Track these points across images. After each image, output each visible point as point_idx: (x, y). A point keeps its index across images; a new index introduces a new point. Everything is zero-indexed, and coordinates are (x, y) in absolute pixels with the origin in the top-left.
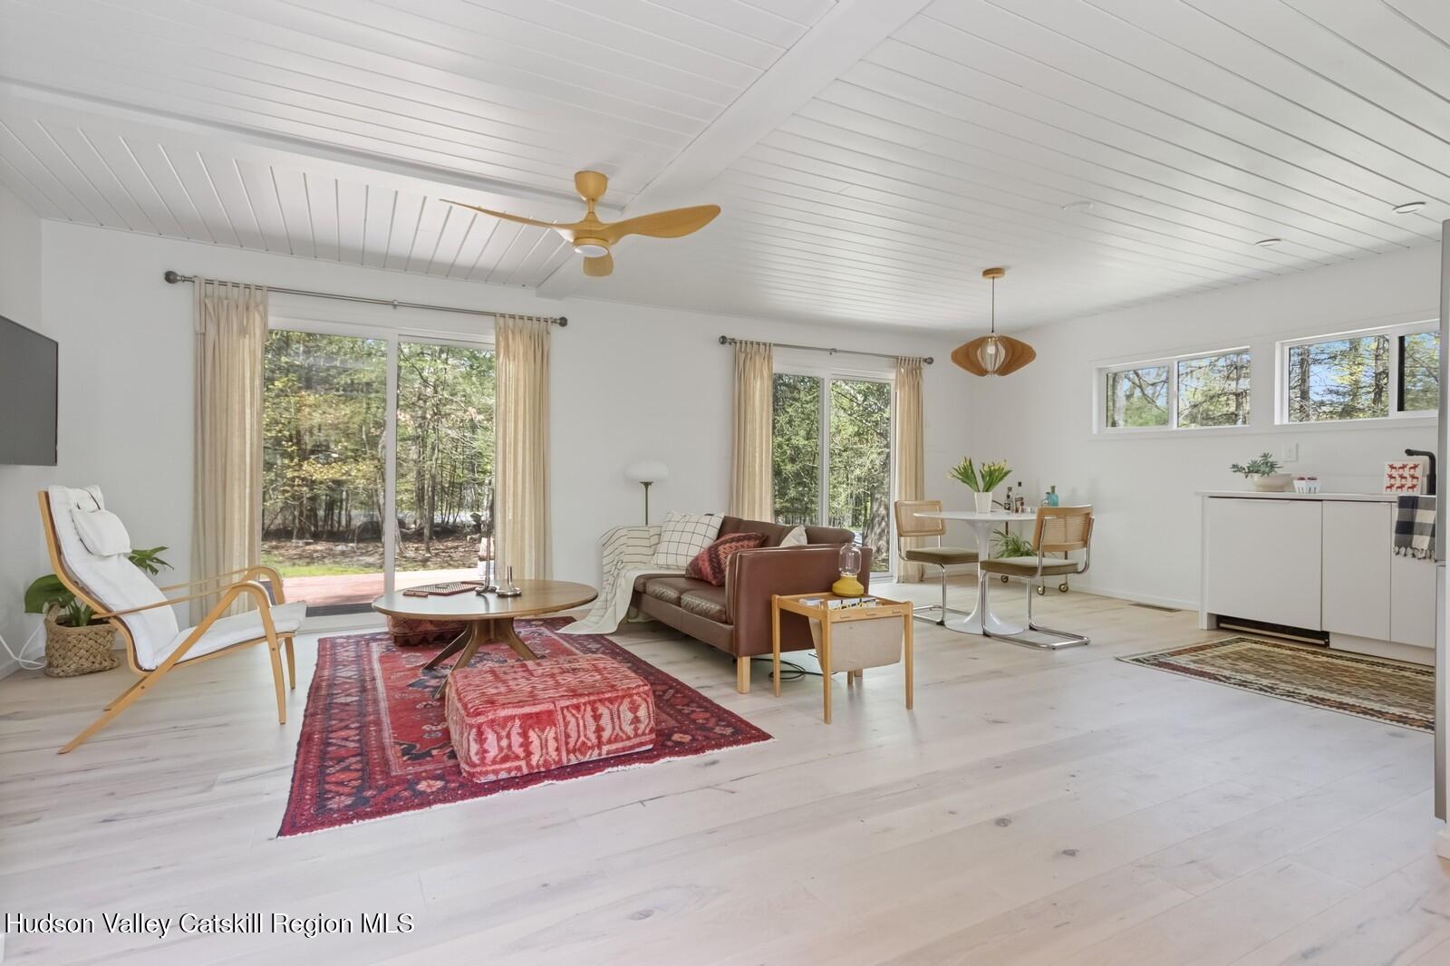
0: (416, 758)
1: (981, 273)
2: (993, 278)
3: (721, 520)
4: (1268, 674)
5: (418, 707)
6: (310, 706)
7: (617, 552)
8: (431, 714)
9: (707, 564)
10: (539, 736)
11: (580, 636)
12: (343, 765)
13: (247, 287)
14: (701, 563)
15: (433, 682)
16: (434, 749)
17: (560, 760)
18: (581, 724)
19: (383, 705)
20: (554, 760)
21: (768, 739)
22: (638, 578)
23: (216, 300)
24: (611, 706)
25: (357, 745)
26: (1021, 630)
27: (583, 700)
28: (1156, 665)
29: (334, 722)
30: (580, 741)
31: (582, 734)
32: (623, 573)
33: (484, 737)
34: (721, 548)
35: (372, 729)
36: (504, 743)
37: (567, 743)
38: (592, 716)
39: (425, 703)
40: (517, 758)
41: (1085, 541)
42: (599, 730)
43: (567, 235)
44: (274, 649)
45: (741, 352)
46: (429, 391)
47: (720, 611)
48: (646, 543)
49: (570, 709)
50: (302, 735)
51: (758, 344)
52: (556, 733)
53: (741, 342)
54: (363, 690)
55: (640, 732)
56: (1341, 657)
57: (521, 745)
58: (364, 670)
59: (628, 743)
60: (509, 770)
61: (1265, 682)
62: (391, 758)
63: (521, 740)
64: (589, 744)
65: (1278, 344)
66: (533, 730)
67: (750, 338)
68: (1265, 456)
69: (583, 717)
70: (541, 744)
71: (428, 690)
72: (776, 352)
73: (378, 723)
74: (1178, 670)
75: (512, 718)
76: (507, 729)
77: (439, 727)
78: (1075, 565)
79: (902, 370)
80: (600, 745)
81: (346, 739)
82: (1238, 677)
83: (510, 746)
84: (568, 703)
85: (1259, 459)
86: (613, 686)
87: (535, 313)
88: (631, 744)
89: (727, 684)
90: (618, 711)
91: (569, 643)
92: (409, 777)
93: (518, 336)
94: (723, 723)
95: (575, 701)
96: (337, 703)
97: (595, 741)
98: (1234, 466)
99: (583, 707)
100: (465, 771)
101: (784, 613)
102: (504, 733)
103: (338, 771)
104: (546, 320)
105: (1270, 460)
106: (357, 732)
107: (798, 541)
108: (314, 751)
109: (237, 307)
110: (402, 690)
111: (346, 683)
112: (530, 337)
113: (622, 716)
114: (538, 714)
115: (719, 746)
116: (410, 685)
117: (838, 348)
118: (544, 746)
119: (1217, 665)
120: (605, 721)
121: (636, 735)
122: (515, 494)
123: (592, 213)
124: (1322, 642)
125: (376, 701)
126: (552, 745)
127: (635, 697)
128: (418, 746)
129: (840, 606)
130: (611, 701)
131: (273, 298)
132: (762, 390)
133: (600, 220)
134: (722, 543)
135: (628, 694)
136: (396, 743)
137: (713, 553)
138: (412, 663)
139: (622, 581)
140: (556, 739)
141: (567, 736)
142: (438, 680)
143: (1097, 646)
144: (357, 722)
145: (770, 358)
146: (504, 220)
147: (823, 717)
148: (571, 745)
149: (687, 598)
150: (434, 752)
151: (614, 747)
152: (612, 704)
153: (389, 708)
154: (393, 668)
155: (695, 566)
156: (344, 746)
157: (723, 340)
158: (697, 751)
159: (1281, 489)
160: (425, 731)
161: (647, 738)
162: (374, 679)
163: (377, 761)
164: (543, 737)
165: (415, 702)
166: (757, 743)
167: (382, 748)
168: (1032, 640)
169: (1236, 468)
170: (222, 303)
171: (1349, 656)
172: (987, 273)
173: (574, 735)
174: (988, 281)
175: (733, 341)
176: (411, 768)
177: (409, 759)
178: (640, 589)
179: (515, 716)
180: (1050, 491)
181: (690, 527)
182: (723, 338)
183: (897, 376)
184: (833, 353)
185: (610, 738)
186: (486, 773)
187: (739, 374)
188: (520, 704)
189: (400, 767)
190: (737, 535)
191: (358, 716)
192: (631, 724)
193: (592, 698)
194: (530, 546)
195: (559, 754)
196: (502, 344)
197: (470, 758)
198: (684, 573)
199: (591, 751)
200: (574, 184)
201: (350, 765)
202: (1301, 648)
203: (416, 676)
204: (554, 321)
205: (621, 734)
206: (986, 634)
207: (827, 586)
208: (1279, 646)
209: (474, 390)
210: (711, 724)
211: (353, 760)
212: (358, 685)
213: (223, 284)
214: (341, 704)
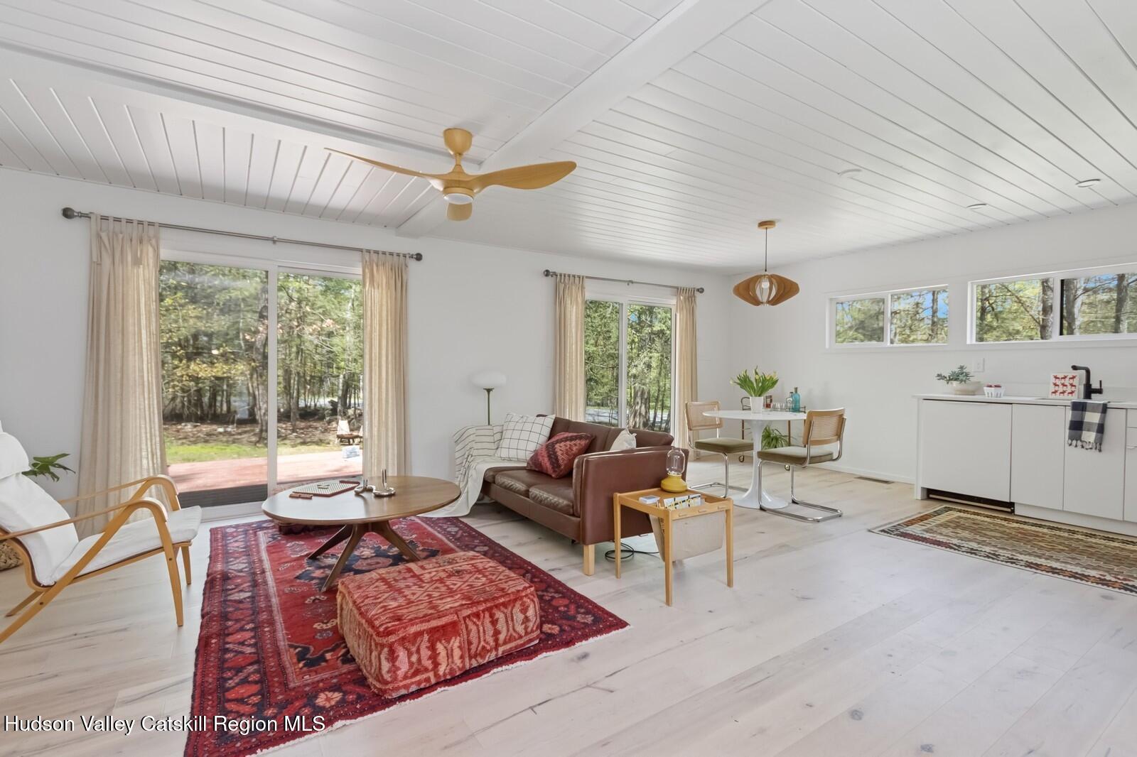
0: (314, 664)
1: (757, 226)
2: (767, 228)
3: (553, 421)
4: (985, 541)
5: (306, 602)
6: (206, 605)
7: (468, 447)
8: (320, 610)
9: (546, 459)
10: (445, 647)
11: (439, 519)
12: (242, 675)
13: (140, 223)
14: (541, 459)
15: (318, 573)
16: (328, 651)
17: (464, 666)
18: (481, 631)
19: (275, 601)
20: (458, 667)
21: (625, 626)
22: (488, 470)
23: (111, 234)
24: (505, 611)
25: (253, 650)
26: (787, 505)
27: (481, 608)
28: (898, 535)
29: (230, 623)
30: (481, 646)
31: (482, 639)
32: (473, 464)
33: (395, 655)
34: (557, 446)
35: (266, 629)
36: (414, 658)
37: (469, 650)
38: (490, 622)
39: (313, 598)
40: (426, 670)
41: (839, 435)
42: (497, 633)
43: (437, 185)
44: (170, 559)
45: (560, 283)
46: (293, 305)
47: (568, 506)
48: (491, 439)
49: (471, 618)
50: (200, 639)
51: (574, 276)
52: (460, 643)
53: (561, 275)
54: (255, 584)
55: (529, 629)
56: (1025, 523)
57: (430, 658)
58: (254, 562)
59: (520, 642)
60: (419, 683)
61: (988, 549)
62: (287, 664)
63: (430, 653)
64: (488, 648)
65: (969, 283)
66: (440, 642)
67: (567, 272)
68: (962, 368)
69: (482, 624)
70: (447, 654)
71: (314, 582)
72: (587, 283)
73: (271, 622)
74: (920, 540)
75: (420, 634)
76: (417, 645)
77: (329, 625)
78: (831, 454)
79: (682, 298)
80: (497, 646)
81: (242, 643)
82: (966, 546)
83: (419, 660)
84: (468, 612)
85: (957, 370)
86: (503, 590)
87: (395, 249)
88: (522, 642)
89: (575, 566)
90: (512, 614)
91: (432, 527)
92: (307, 689)
93: (381, 268)
94: (582, 611)
95: (475, 610)
96: (230, 600)
97: (492, 644)
98: (939, 375)
99: (482, 615)
100: (375, 687)
101: (625, 509)
102: (414, 649)
103: (237, 684)
104: (405, 256)
105: (964, 370)
106: (252, 634)
107: (629, 444)
108: (212, 659)
109: (131, 240)
110: (290, 582)
111: (240, 577)
112: (392, 269)
113: (515, 618)
114: (443, 627)
115: (585, 637)
116: (298, 578)
117: (634, 280)
118: (450, 655)
119: (944, 534)
120: (501, 625)
121: (527, 633)
122: (380, 400)
123: (458, 165)
124: (1009, 510)
125: (267, 597)
126: (457, 653)
127: (525, 599)
128: (312, 649)
129: (674, 503)
130: (505, 605)
131: (164, 233)
132: (577, 313)
133: (465, 172)
134: (558, 442)
135: (517, 597)
136: (291, 646)
137: (550, 448)
138: (296, 552)
139: (472, 472)
140: (460, 647)
141: (470, 643)
142: (322, 571)
143: (848, 518)
144: (252, 621)
145: (583, 288)
146: (376, 168)
147: (665, 600)
148: (473, 651)
149: (535, 491)
150: (328, 656)
151: (508, 647)
152: (506, 608)
153: (281, 604)
154: (280, 559)
155: (535, 460)
156: (242, 652)
157: (547, 273)
158: (569, 643)
159: (973, 393)
160: (316, 631)
161: (535, 634)
162: (263, 572)
163: (274, 669)
164: (449, 647)
165: (304, 597)
166: (617, 631)
167: (278, 653)
168: (795, 512)
169: (940, 377)
170: (117, 236)
171: (1031, 521)
172: (763, 224)
173: (475, 641)
174: (762, 231)
175: (555, 274)
176: (307, 677)
177: (305, 665)
178: (490, 480)
179: (424, 630)
180: (793, 391)
181: (528, 427)
182: (547, 271)
183: (677, 302)
184: (630, 284)
185: (505, 639)
186: (398, 689)
187: (558, 299)
188: (426, 618)
189: (297, 676)
190: (571, 434)
191: (253, 614)
192: (522, 624)
193: (489, 605)
194: (393, 442)
195: (463, 662)
196: (368, 275)
197: (382, 676)
198: (525, 465)
199: (489, 654)
200: (443, 140)
201: (249, 675)
202: (996, 515)
203: (301, 566)
204: (412, 257)
205: (514, 634)
206: (762, 509)
207: (657, 483)
208: (978, 514)
209: (333, 306)
210: (572, 612)
211: (251, 669)
212: (250, 579)
213: (117, 220)
214: (235, 601)
